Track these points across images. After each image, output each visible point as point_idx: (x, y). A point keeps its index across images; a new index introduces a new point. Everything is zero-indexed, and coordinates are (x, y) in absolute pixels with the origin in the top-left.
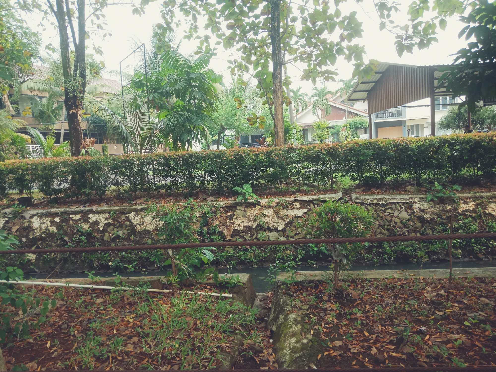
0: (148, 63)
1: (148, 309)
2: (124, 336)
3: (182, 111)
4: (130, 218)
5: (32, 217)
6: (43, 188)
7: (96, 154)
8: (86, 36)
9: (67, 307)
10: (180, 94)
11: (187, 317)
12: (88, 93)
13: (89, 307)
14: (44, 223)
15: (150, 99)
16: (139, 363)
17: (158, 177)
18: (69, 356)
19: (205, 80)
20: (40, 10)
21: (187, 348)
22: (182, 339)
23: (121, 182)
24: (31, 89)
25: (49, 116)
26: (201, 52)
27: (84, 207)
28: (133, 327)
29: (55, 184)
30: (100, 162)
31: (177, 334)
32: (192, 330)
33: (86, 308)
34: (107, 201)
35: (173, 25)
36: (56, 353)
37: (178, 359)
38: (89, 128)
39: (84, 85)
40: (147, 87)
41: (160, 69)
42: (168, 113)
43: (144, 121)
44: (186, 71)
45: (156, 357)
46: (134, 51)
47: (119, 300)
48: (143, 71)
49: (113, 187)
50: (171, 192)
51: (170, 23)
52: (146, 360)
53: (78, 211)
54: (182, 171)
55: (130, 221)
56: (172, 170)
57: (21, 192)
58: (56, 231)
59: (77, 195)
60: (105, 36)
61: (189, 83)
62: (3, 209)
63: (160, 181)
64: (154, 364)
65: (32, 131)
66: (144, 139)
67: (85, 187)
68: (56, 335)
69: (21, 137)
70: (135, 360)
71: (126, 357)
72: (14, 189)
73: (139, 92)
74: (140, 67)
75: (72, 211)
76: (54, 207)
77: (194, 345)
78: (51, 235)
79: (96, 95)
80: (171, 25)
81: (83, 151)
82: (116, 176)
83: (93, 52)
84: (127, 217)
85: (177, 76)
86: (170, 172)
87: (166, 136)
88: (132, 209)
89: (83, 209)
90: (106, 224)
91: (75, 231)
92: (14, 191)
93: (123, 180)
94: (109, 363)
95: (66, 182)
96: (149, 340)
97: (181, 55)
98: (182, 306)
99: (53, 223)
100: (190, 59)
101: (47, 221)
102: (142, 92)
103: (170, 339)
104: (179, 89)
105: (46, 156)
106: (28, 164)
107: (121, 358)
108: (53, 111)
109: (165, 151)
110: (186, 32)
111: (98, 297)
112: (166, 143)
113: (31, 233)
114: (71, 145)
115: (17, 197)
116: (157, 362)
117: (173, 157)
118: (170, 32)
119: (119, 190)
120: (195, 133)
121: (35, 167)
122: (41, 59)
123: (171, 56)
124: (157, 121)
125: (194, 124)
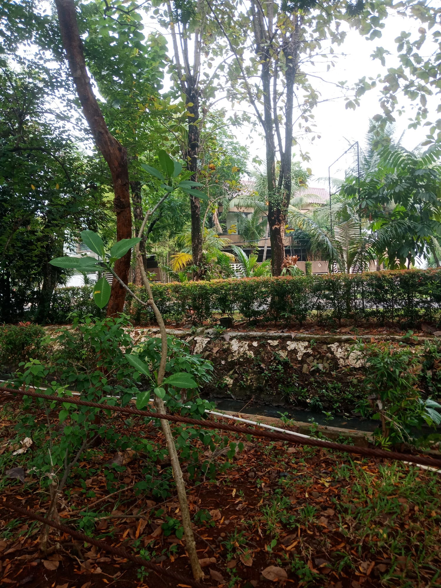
0: (362, 164)
1: (348, 474)
2: (317, 503)
3: (403, 218)
4: (332, 350)
5: (231, 339)
6: (243, 309)
7: (298, 273)
8: (293, 141)
9: (256, 451)
10: (401, 198)
11: (400, 496)
12: (293, 206)
13: (279, 457)
14: (242, 347)
15: (363, 207)
16: (333, 546)
17: (368, 302)
18: (252, 513)
19: (435, 176)
20: (249, 122)
21: (398, 542)
22: (392, 528)
23: (324, 306)
24: (238, 206)
25: (254, 233)
26: (430, 142)
27: (283, 332)
28: (328, 494)
29: (255, 306)
30: (301, 283)
31: (385, 519)
32: (407, 518)
33: (276, 457)
34: (308, 327)
35: (394, 114)
36: (240, 505)
37: (385, 556)
38: (293, 244)
39: (288, 197)
40: (359, 192)
41: (377, 169)
42: (385, 222)
43: (353, 233)
44: (410, 168)
45: (355, 545)
46: (346, 152)
47: (314, 454)
48: (355, 174)
49: (315, 312)
50: (383, 320)
51: (391, 112)
52: (343, 545)
53: (276, 336)
54: (399, 294)
55: (332, 353)
56: (387, 294)
57: (224, 312)
58: (253, 356)
59: (275, 319)
60: (313, 139)
61: (413, 182)
62: (207, 329)
63: (371, 307)
64: (352, 554)
65: (237, 250)
66: (352, 255)
67: (285, 310)
68: (242, 482)
69: (226, 256)
70: (329, 541)
71: (318, 534)
72: (217, 308)
73: (350, 200)
74: (353, 170)
75: (270, 336)
76: (253, 330)
77: (409, 541)
78: (248, 360)
79: (302, 206)
80: (392, 114)
81: (284, 270)
82: (319, 298)
83: (300, 159)
84: (329, 348)
85: (397, 176)
86: (383, 296)
87: (380, 251)
88: (335, 339)
89: (281, 334)
90: (305, 354)
91: (272, 358)
92: (216, 311)
93: (326, 303)
94: (297, 535)
95: (266, 304)
96: (348, 518)
97: (403, 149)
98: (394, 480)
99: (250, 347)
100: (416, 153)
101: (246, 344)
102: (353, 199)
103: (375, 523)
104: (400, 191)
105: (247, 275)
106: (230, 284)
107: (311, 533)
108: (257, 228)
109: (378, 269)
110: (411, 119)
111: (290, 445)
112: (380, 260)
113: (230, 356)
114: (272, 264)
115: (219, 317)
116: (357, 551)
117: (388, 277)
118: (391, 123)
119: (321, 315)
120: (418, 246)
121: (236, 287)
122: (248, 173)
123: (390, 152)
124: (369, 232)
125: (418, 234)
